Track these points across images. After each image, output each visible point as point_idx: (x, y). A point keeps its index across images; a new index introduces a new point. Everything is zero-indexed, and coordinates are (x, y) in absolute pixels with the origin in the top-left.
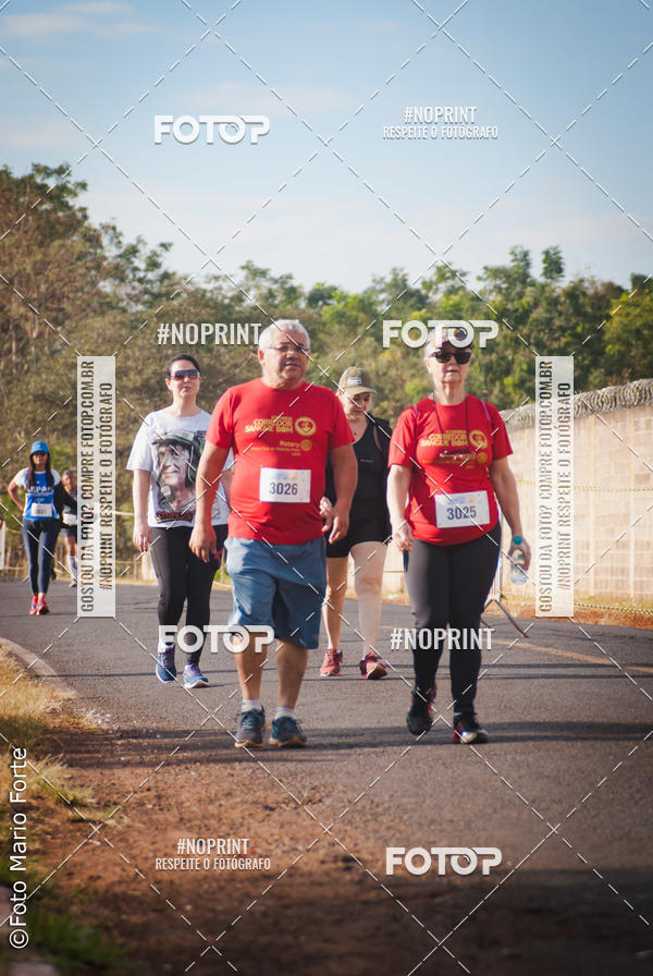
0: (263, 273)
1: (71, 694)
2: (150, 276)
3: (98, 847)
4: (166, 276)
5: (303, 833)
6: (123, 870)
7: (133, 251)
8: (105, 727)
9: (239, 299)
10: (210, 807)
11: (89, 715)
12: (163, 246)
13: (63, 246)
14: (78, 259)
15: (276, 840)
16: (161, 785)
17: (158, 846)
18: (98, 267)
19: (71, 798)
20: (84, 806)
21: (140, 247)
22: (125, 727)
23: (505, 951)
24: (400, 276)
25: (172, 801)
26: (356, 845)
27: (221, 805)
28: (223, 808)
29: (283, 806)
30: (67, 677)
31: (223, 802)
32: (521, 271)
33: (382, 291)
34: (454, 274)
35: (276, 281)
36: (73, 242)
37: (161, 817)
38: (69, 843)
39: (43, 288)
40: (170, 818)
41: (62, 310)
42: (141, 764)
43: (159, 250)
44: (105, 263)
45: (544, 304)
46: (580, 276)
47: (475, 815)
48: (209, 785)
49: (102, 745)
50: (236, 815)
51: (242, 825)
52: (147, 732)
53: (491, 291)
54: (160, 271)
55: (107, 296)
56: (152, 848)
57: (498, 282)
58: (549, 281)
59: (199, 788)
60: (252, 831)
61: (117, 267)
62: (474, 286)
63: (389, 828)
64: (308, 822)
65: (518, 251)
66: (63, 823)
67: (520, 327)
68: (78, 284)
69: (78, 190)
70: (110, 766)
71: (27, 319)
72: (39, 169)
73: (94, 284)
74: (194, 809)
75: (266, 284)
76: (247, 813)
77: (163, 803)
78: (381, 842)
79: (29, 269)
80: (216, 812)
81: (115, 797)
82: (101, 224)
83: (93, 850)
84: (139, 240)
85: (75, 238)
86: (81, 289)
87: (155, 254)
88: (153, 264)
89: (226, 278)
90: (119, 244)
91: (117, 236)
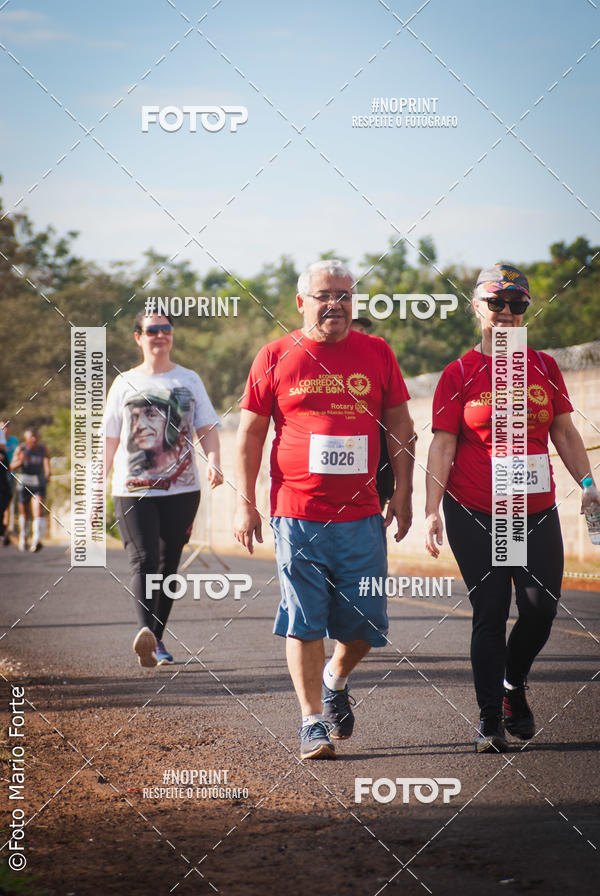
0: (163, 260)
2: (60, 261)
4: (74, 262)
6: (31, 805)
7: (43, 239)
8: (16, 674)
9: (141, 282)
10: (112, 748)
12: (74, 235)
16: (67, 727)
18: (13, 254)
21: (50, 235)
22: (34, 675)
24: (289, 263)
25: (77, 742)
26: (245, 783)
27: (121, 746)
28: (123, 748)
29: (179, 746)
31: (123, 743)
32: (398, 257)
33: (272, 276)
35: (174, 267)
37: (66, 757)
40: (75, 758)
42: (49, 708)
43: (68, 238)
44: (18, 250)
45: (419, 287)
46: (452, 263)
50: (135, 754)
51: (140, 764)
52: (55, 678)
53: (372, 277)
54: (68, 257)
55: (18, 280)
57: (378, 268)
58: (423, 266)
59: (101, 731)
60: (150, 770)
61: (28, 253)
64: (201, 763)
65: (395, 239)
73: (8, 268)
75: (166, 270)
76: (145, 753)
80: (117, 752)
82: (14, 214)
84: (50, 229)
87: (63, 241)
88: (61, 250)
89: (129, 264)
90: (30, 233)
91: (27, 226)
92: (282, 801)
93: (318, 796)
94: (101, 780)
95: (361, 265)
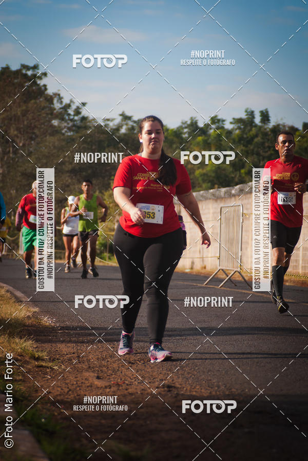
0: (129, 118)
1: (36, 309)
2: (76, 118)
3: (50, 379)
4: (84, 119)
5: (147, 375)
6: (62, 389)
7: (68, 106)
8: (53, 324)
9: (118, 129)
10: (103, 362)
11: (45, 319)
12: (84, 104)
13: (36, 103)
14: (43, 109)
15: (135, 378)
16: (79, 351)
17: (78, 379)
18: (52, 114)
19: (37, 356)
20: (43, 360)
21: (72, 104)
22: (62, 325)
23: (246, 430)
24: (194, 121)
25: (85, 359)
26: (173, 380)
27: (108, 361)
28: (109, 363)
29: (138, 362)
30: (35, 302)
31: (109, 360)
32: (250, 120)
33: (186, 128)
34: (219, 120)
35: (135, 122)
36: (40, 101)
37: (80, 366)
38: (36, 377)
39: (25, 123)
40: (84, 367)
41: (34, 133)
42: (70, 341)
43: (80, 106)
44: (55, 111)
45: (260, 135)
46: (278, 123)
47: (230, 368)
48: (102, 351)
49: (51, 333)
50: (115, 365)
51: (118, 370)
52: (73, 327)
53: (236, 129)
54: (81, 116)
55: (55, 127)
56: (75, 379)
57: (239, 125)
58: (263, 124)
59: (97, 353)
60: (123, 373)
61: (61, 113)
62: (228, 126)
63: (189, 373)
64: (150, 370)
65: (249, 110)
66: (33, 368)
67: (249, 146)
68: (42, 121)
69: (43, 77)
70: (56, 342)
71: (18, 137)
72: (24, 67)
73: (50, 121)
74: (96, 363)
75: (130, 123)
76: (121, 365)
77: (80, 360)
78: (185, 379)
79: (19, 113)
80: (106, 364)
81: (58, 356)
82: (53, 93)
83: (47, 380)
84: (71, 101)
85: (41, 99)
86: (43, 124)
87: (78, 108)
88: (77, 112)
89: (112, 120)
90: (61, 103)
91: (60, 99)
92: (193, 390)
93: (212, 388)
94: (98, 378)
95: (231, 123)
